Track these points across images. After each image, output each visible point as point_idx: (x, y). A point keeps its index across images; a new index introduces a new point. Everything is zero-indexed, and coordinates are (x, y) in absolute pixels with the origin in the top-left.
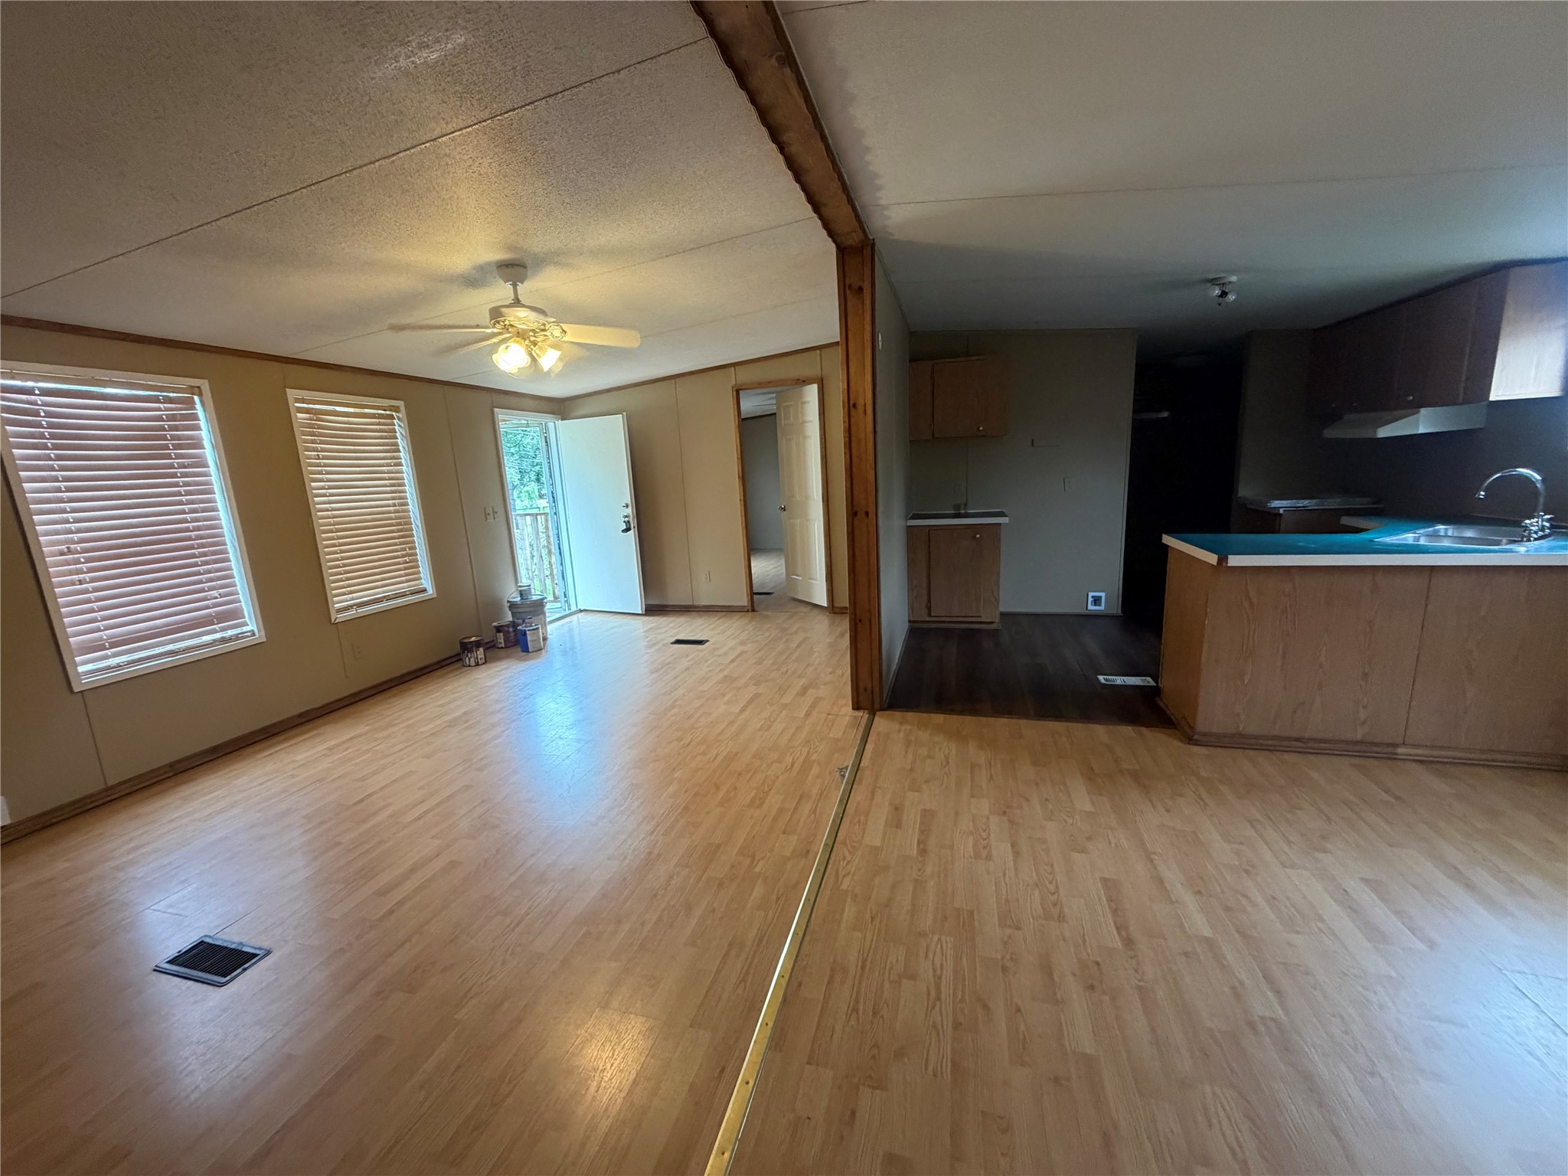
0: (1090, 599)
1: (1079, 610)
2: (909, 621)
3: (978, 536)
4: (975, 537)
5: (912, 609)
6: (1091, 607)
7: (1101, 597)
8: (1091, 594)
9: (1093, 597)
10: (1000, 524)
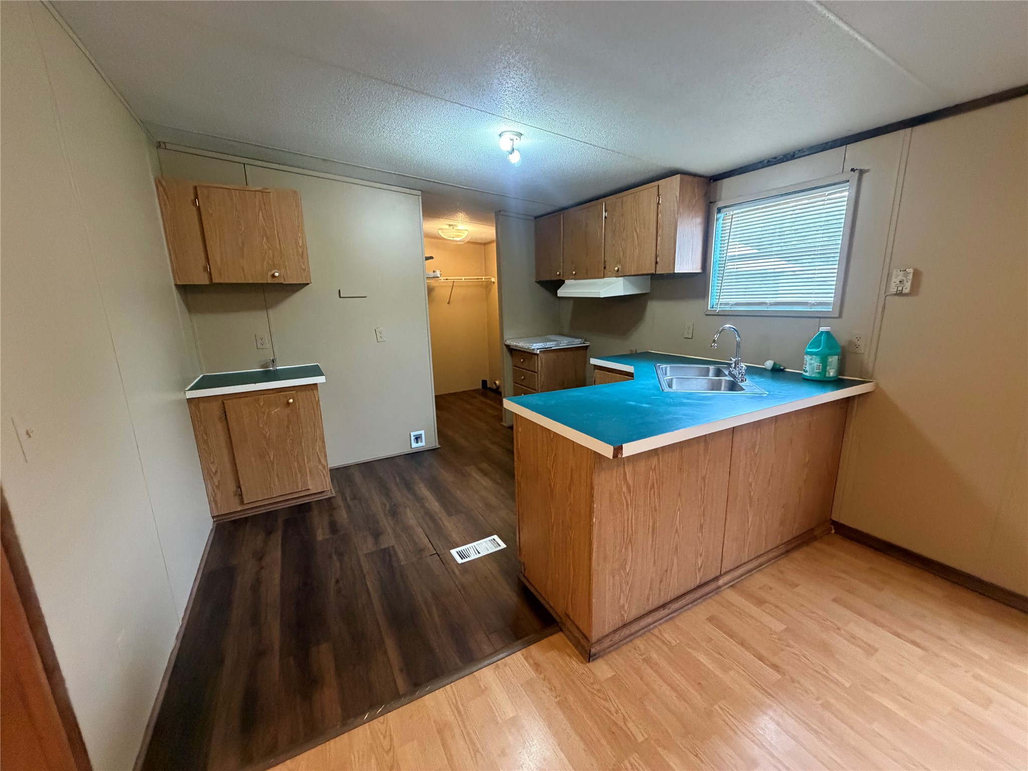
0: (413, 438)
1: (406, 450)
2: (213, 517)
3: (291, 401)
4: (288, 403)
5: (213, 501)
6: (414, 445)
7: (421, 434)
8: (413, 434)
9: (414, 436)
10: (316, 384)
